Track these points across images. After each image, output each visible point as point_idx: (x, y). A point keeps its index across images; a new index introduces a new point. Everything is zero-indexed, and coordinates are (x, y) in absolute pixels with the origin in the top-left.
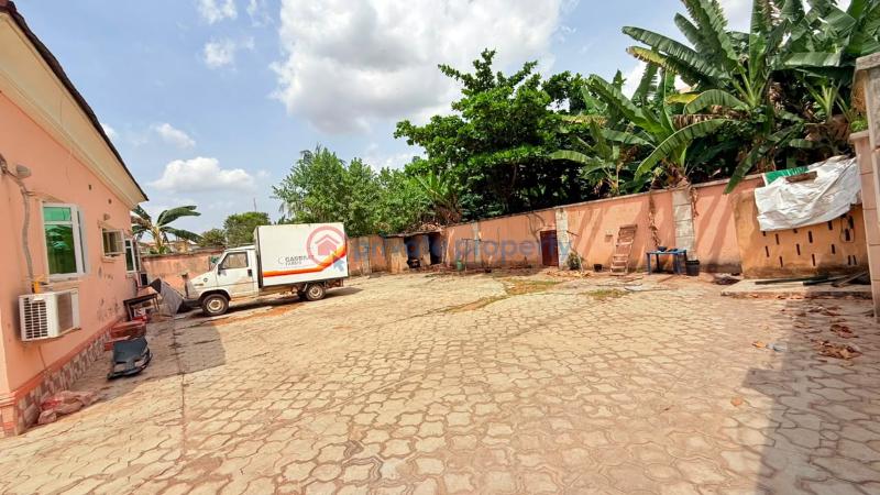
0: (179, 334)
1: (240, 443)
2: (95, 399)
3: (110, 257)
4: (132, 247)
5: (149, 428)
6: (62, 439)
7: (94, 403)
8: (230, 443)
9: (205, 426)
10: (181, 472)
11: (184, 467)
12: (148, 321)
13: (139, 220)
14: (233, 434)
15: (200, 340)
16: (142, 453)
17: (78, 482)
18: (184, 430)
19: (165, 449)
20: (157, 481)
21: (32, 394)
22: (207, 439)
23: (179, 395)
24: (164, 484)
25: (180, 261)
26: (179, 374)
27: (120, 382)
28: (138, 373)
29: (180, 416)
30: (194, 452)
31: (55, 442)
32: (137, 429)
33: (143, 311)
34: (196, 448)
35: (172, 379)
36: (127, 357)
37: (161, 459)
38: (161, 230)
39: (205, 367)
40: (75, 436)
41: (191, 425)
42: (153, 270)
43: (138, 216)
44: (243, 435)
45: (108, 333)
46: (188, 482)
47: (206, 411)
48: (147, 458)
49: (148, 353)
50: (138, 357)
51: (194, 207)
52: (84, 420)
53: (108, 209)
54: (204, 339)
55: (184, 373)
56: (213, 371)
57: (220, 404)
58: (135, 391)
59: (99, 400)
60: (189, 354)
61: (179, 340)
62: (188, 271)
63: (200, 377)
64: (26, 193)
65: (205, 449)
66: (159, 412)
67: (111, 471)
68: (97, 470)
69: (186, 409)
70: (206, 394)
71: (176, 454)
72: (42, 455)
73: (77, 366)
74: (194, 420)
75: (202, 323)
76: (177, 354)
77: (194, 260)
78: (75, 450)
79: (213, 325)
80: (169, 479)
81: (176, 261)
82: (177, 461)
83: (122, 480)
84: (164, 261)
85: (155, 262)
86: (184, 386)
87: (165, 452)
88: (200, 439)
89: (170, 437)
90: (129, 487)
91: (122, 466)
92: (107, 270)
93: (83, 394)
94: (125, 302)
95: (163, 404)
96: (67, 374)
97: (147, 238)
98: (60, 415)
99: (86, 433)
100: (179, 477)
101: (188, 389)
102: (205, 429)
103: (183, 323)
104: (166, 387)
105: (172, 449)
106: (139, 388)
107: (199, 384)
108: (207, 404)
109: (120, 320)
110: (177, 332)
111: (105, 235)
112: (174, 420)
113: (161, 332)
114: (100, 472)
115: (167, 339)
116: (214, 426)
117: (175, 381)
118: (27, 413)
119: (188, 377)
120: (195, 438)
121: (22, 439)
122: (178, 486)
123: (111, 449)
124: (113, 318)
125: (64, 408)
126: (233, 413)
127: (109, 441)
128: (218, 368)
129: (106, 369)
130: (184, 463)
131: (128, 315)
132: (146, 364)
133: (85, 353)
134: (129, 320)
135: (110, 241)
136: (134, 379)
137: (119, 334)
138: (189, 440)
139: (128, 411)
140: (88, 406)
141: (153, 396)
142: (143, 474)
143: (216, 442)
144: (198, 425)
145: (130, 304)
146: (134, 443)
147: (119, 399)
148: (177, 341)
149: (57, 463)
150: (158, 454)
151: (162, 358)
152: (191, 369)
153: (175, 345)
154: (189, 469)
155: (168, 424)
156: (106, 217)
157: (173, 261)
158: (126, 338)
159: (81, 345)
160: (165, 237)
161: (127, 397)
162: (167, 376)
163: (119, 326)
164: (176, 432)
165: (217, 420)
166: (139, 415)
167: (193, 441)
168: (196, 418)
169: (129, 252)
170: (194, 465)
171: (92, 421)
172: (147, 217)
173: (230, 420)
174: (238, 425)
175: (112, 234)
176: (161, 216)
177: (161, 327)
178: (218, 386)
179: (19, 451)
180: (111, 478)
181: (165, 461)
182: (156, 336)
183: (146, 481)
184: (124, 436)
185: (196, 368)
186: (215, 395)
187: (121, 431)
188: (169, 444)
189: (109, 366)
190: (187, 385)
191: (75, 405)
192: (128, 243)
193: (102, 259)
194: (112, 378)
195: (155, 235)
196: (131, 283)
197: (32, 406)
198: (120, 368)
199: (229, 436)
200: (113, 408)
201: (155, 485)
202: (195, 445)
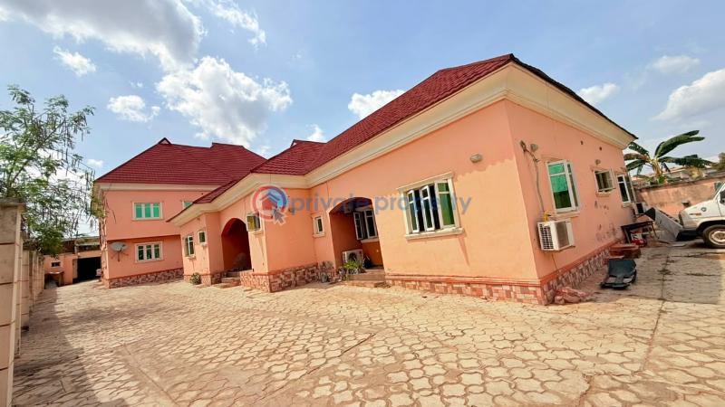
0: (673, 261)
1: (706, 392)
2: (588, 298)
3: (604, 192)
4: (624, 182)
5: (619, 336)
6: (564, 317)
7: (587, 301)
8: (692, 385)
9: (671, 356)
10: (635, 383)
11: (638, 382)
12: (645, 245)
13: (637, 156)
14: (701, 380)
15: (696, 272)
16: (609, 352)
17: (565, 349)
18: (650, 351)
19: (627, 358)
20: (613, 379)
21: (551, 283)
22: (669, 369)
23: (655, 318)
24: (618, 385)
25: (679, 189)
26: (659, 299)
27: (609, 292)
28: (624, 288)
29: (650, 338)
30: (652, 374)
31: (560, 318)
32: (612, 332)
33: (639, 236)
34: (655, 371)
35: (652, 302)
36: (619, 273)
37: (621, 364)
38: (659, 161)
39: (690, 300)
40: (571, 319)
41: (657, 349)
42: (650, 200)
43: (636, 152)
44: (713, 387)
45: (607, 251)
46: (638, 395)
47: (678, 343)
48: (610, 357)
49: (635, 273)
50: (628, 274)
51: (696, 132)
52: (579, 310)
53: (599, 155)
54: (699, 272)
55: (664, 300)
56: (699, 307)
57: (696, 343)
58: (618, 302)
59: (591, 300)
60: (677, 283)
61: (671, 267)
62: (690, 199)
63: (682, 308)
64: (536, 160)
65: (663, 376)
66: (631, 326)
67: (586, 353)
68: (577, 347)
69: (658, 334)
70: (683, 328)
71: (636, 367)
72: (553, 323)
73: (581, 271)
74: (661, 345)
75: (701, 255)
76: (664, 280)
77: (698, 187)
78: (569, 328)
79: (718, 258)
80: (623, 383)
81: (676, 189)
82: (634, 373)
83: (589, 364)
84: (662, 191)
85: (652, 192)
86: (661, 311)
87: (626, 360)
88: (662, 366)
89: (634, 351)
90: (593, 370)
91: (593, 354)
92: (601, 202)
93: (580, 293)
94: (623, 228)
95: (637, 321)
96: (574, 275)
97: (647, 170)
98: (566, 302)
99: (578, 320)
100: (632, 387)
101: (665, 316)
102: (671, 360)
103: (680, 251)
104: (643, 307)
105: (633, 361)
106: (621, 301)
107: (677, 315)
108: (682, 338)
109: (618, 241)
110: (670, 259)
111: (597, 176)
112: (642, 338)
113: (654, 257)
114: (579, 349)
115: (659, 264)
116: (681, 361)
117: (654, 305)
118: (549, 294)
119: (668, 305)
120: (657, 362)
121: (545, 309)
122: (628, 393)
123: (589, 338)
124: (612, 239)
125: (569, 298)
126: (708, 359)
127: (590, 332)
128: (706, 306)
129: (601, 277)
130: (640, 378)
131: (626, 238)
132: (633, 281)
133: (587, 263)
134: (627, 242)
135: (602, 180)
136: (619, 292)
137: (616, 253)
138: (651, 361)
139: (608, 316)
140: (583, 302)
141: (631, 312)
142: (605, 367)
143: (678, 377)
144: (665, 353)
145: (628, 230)
146: (606, 341)
147: (605, 304)
148: (668, 268)
149: (557, 331)
150: (621, 359)
151: (649, 280)
152: (674, 298)
153: (665, 272)
154: (641, 385)
155: (637, 339)
156: (597, 162)
157: (671, 190)
158: (621, 257)
159: (584, 257)
160: (666, 166)
161: (610, 304)
162: (648, 298)
163: (617, 246)
164: (641, 349)
165: (687, 358)
166: (614, 321)
167: (654, 364)
168: (664, 346)
169: (622, 186)
170: (648, 384)
171: (583, 313)
172: (644, 152)
173: (702, 364)
174: (711, 374)
175: (603, 175)
176: (658, 148)
177: (657, 252)
178: (700, 324)
179: (543, 314)
180: (583, 358)
181: (624, 367)
182: (649, 259)
183: (605, 374)
184: (600, 334)
185: (680, 298)
186: (695, 332)
187: (598, 328)
188: (631, 355)
189: (604, 277)
190: (665, 312)
191: (575, 299)
192: (620, 179)
193: (597, 195)
194: (604, 286)
195: (654, 167)
196: (628, 212)
197: (551, 291)
198: (612, 280)
199: (695, 380)
200: (598, 309)
201: (611, 381)
202: (656, 370)
